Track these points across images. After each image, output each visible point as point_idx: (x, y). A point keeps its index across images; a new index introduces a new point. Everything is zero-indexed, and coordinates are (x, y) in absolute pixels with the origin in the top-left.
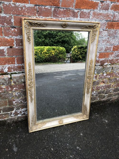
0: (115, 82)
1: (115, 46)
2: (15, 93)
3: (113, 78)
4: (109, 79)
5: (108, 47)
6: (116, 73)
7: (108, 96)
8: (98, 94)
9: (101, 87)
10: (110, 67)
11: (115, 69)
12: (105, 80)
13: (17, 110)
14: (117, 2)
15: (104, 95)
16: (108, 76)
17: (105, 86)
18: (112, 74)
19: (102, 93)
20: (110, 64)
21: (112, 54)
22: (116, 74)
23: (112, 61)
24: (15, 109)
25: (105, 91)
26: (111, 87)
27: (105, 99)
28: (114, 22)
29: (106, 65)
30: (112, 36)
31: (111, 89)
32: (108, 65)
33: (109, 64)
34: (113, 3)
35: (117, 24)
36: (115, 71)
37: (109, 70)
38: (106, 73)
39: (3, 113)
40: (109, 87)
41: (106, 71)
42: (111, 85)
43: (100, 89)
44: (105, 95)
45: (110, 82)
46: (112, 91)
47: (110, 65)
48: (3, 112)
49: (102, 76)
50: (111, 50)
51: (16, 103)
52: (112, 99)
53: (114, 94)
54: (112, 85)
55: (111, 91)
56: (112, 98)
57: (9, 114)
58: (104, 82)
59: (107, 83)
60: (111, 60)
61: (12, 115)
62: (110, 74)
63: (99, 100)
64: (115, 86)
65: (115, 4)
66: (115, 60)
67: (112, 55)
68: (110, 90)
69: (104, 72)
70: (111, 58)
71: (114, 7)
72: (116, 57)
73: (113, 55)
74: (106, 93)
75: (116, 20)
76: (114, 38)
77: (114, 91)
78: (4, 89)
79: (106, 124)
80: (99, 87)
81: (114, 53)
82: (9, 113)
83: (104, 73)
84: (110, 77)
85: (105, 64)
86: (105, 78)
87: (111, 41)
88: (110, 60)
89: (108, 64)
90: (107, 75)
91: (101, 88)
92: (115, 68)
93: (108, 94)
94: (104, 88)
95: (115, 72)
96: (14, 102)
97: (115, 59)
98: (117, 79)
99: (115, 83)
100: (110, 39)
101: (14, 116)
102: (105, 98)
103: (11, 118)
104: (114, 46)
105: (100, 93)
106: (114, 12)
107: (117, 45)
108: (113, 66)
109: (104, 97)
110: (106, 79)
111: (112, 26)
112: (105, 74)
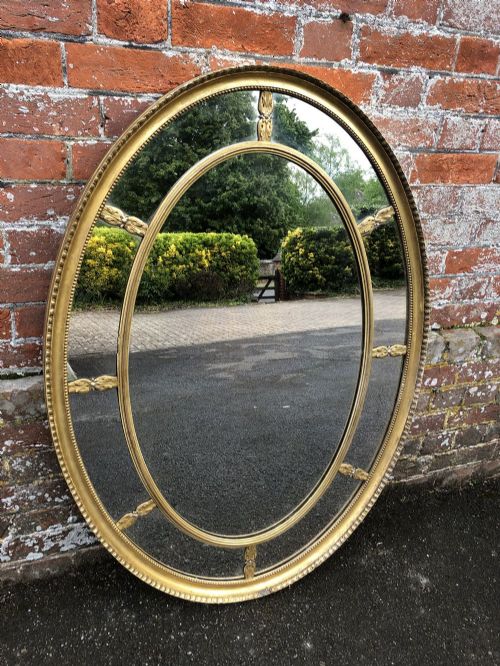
0: (460, 405)
1: (456, 254)
2: (10, 464)
3: (453, 387)
4: (434, 392)
6: (465, 364)
7: (435, 465)
10: (436, 343)
11: (461, 350)
13: (20, 532)
15: (414, 458)
16: (428, 380)
17: (417, 422)
18: (447, 369)
19: (406, 453)
20: (436, 326)
21: (443, 284)
22: (465, 371)
23: (447, 315)
24: (12, 531)
25: (417, 442)
26: (446, 424)
27: (422, 476)
28: (445, 156)
30: (439, 211)
31: (447, 435)
33: (433, 330)
34: (438, 78)
35: (461, 160)
36: (458, 360)
37: (433, 356)
40: (436, 424)
42: (443, 416)
44: (422, 459)
45: (440, 406)
46: (450, 442)
47: (435, 333)
50: (437, 271)
51: (15, 503)
52: (454, 476)
53: (462, 454)
54: (451, 420)
55: (446, 442)
56: (450, 474)
59: (428, 408)
60: (441, 311)
62: (437, 372)
63: (395, 479)
64: (461, 422)
65: (448, 78)
66: (459, 310)
67: (444, 289)
68: (443, 439)
70: (439, 301)
71: (444, 92)
72: (464, 298)
73: (449, 290)
74: (423, 453)
75: (456, 145)
76: (450, 218)
77: (461, 440)
79: (423, 596)
81: (453, 281)
84: (439, 385)
87: (438, 231)
88: (434, 311)
89: (429, 327)
92: (460, 343)
93: (431, 457)
94: (415, 432)
95: (462, 362)
96: (8, 500)
97: (457, 306)
98: (472, 390)
99: (462, 410)
100: (432, 224)
101: (7, 558)
102: (420, 473)
104: (452, 254)
106: (441, 112)
107: (465, 248)
108: (450, 336)
109: (416, 468)
110: (422, 392)
111: (440, 169)
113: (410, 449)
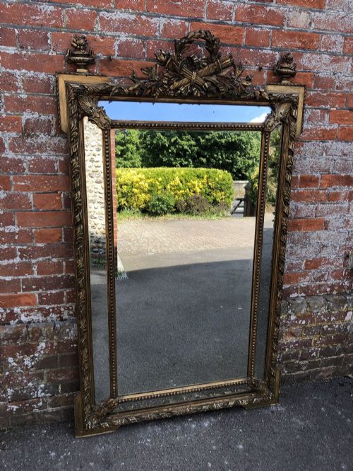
0: (319, 334)
1: (310, 261)
3: (314, 325)
4: (304, 327)
5: (294, 262)
6: (319, 314)
7: (309, 366)
8: (283, 359)
10: (303, 303)
11: (316, 307)
12: (294, 328)
14: (300, 187)
15: (297, 362)
16: (300, 321)
17: (297, 342)
18: (310, 316)
19: (293, 358)
20: (303, 294)
21: (305, 275)
22: (320, 317)
23: (308, 289)
25: (298, 353)
26: (313, 344)
27: (302, 372)
28: (299, 220)
29: (294, 299)
30: (299, 243)
31: (315, 350)
32: (298, 297)
34: (292, 191)
35: (307, 221)
36: (315, 311)
37: (301, 309)
38: (295, 314)
40: (307, 344)
41: (294, 312)
42: (311, 340)
43: (287, 349)
44: (302, 363)
45: (308, 335)
46: (316, 354)
47: (302, 298)
49: (286, 320)
50: (301, 269)
52: (321, 374)
53: (324, 361)
54: (315, 342)
55: (314, 354)
56: (319, 372)
58: (293, 335)
59: (301, 335)
60: (305, 287)
62: (304, 317)
63: (288, 373)
64: (321, 344)
65: (296, 191)
66: (314, 287)
67: (306, 277)
68: (312, 352)
69: (290, 312)
70: (303, 283)
71: (295, 196)
72: (316, 281)
73: (308, 278)
74: (302, 359)
75: (304, 215)
76: (304, 246)
77: (322, 353)
79: (299, 431)
80: (284, 344)
81: (310, 274)
83: (290, 315)
84: (306, 324)
85: (293, 296)
86: (294, 324)
87: (299, 251)
88: (301, 287)
89: (300, 295)
90: (298, 319)
91: (289, 347)
92: (315, 304)
93: (307, 362)
94: (296, 347)
95: (318, 312)
97: (313, 285)
98: (325, 327)
99: (320, 337)
100: (295, 248)
102: (301, 370)
104: (307, 261)
105: (287, 357)
106: (294, 204)
107: (313, 259)
108: (311, 300)
109: (299, 367)
110: (298, 327)
111: (297, 225)
112: (293, 317)
113: (295, 356)
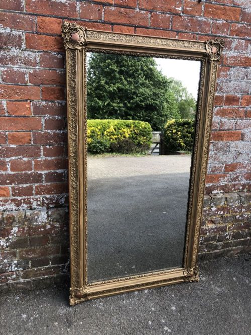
0: (233, 222)
1: (229, 165)
3: (229, 215)
4: (222, 217)
5: (217, 166)
6: (234, 206)
7: (224, 246)
8: (205, 241)
9: (209, 230)
10: (222, 198)
11: (232, 201)
12: (214, 217)
14: (225, 105)
15: (215, 243)
16: (219, 212)
17: (215, 228)
18: (227, 208)
19: (212, 240)
20: (222, 191)
22: (234, 208)
23: (226, 187)
25: (216, 236)
26: (227, 230)
27: (218, 251)
28: (222, 132)
29: (215, 195)
30: (221, 150)
31: (228, 234)
32: (218, 193)
33: (221, 193)
34: (218, 108)
35: (228, 133)
37: (221, 203)
38: (216, 206)
39: (52, 266)
40: (223, 230)
41: (215, 204)
42: (226, 226)
43: (208, 234)
44: (218, 244)
45: (224, 222)
46: (230, 237)
47: (222, 194)
48: (52, 264)
49: (209, 211)
50: (221, 171)
52: (232, 252)
53: (235, 242)
54: (229, 228)
55: (228, 237)
56: (230, 251)
57: (60, 267)
58: (213, 222)
59: (219, 223)
60: (224, 186)
61: (64, 270)
62: (222, 209)
63: (208, 251)
64: (234, 229)
65: (222, 108)
66: (231, 186)
67: (224, 178)
68: (227, 236)
69: (212, 205)
70: (223, 182)
71: (221, 112)
72: (232, 181)
73: (226, 178)
74: (219, 241)
75: (226, 128)
76: (225, 153)
77: (234, 237)
78: (58, 227)
79: (218, 295)
80: (206, 229)
81: (228, 175)
82: (60, 265)
83: (212, 207)
84: (224, 214)
85: (215, 192)
86: (215, 214)
87: (221, 157)
88: (221, 186)
89: (219, 192)
90: (217, 211)
91: (209, 232)
92: (231, 198)
93: (222, 243)
94: (215, 232)
95: (232, 205)
97: (230, 184)
98: (237, 217)
99: (233, 224)
100: (218, 155)
102: (218, 249)
103: (62, 274)
104: (226, 165)
105: (207, 240)
106: (220, 118)
107: (231, 163)
108: (227, 195)
109: (216, 247)
110: (217, 216)
111: (221, 136)
112: (214, 209)
113: (213, 239)
